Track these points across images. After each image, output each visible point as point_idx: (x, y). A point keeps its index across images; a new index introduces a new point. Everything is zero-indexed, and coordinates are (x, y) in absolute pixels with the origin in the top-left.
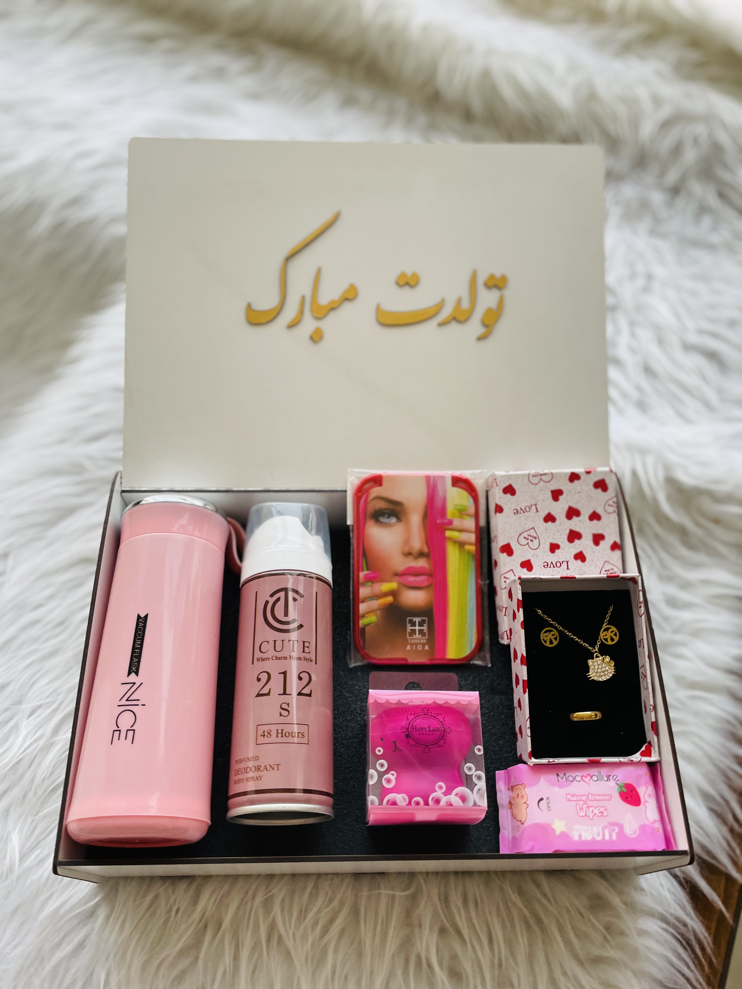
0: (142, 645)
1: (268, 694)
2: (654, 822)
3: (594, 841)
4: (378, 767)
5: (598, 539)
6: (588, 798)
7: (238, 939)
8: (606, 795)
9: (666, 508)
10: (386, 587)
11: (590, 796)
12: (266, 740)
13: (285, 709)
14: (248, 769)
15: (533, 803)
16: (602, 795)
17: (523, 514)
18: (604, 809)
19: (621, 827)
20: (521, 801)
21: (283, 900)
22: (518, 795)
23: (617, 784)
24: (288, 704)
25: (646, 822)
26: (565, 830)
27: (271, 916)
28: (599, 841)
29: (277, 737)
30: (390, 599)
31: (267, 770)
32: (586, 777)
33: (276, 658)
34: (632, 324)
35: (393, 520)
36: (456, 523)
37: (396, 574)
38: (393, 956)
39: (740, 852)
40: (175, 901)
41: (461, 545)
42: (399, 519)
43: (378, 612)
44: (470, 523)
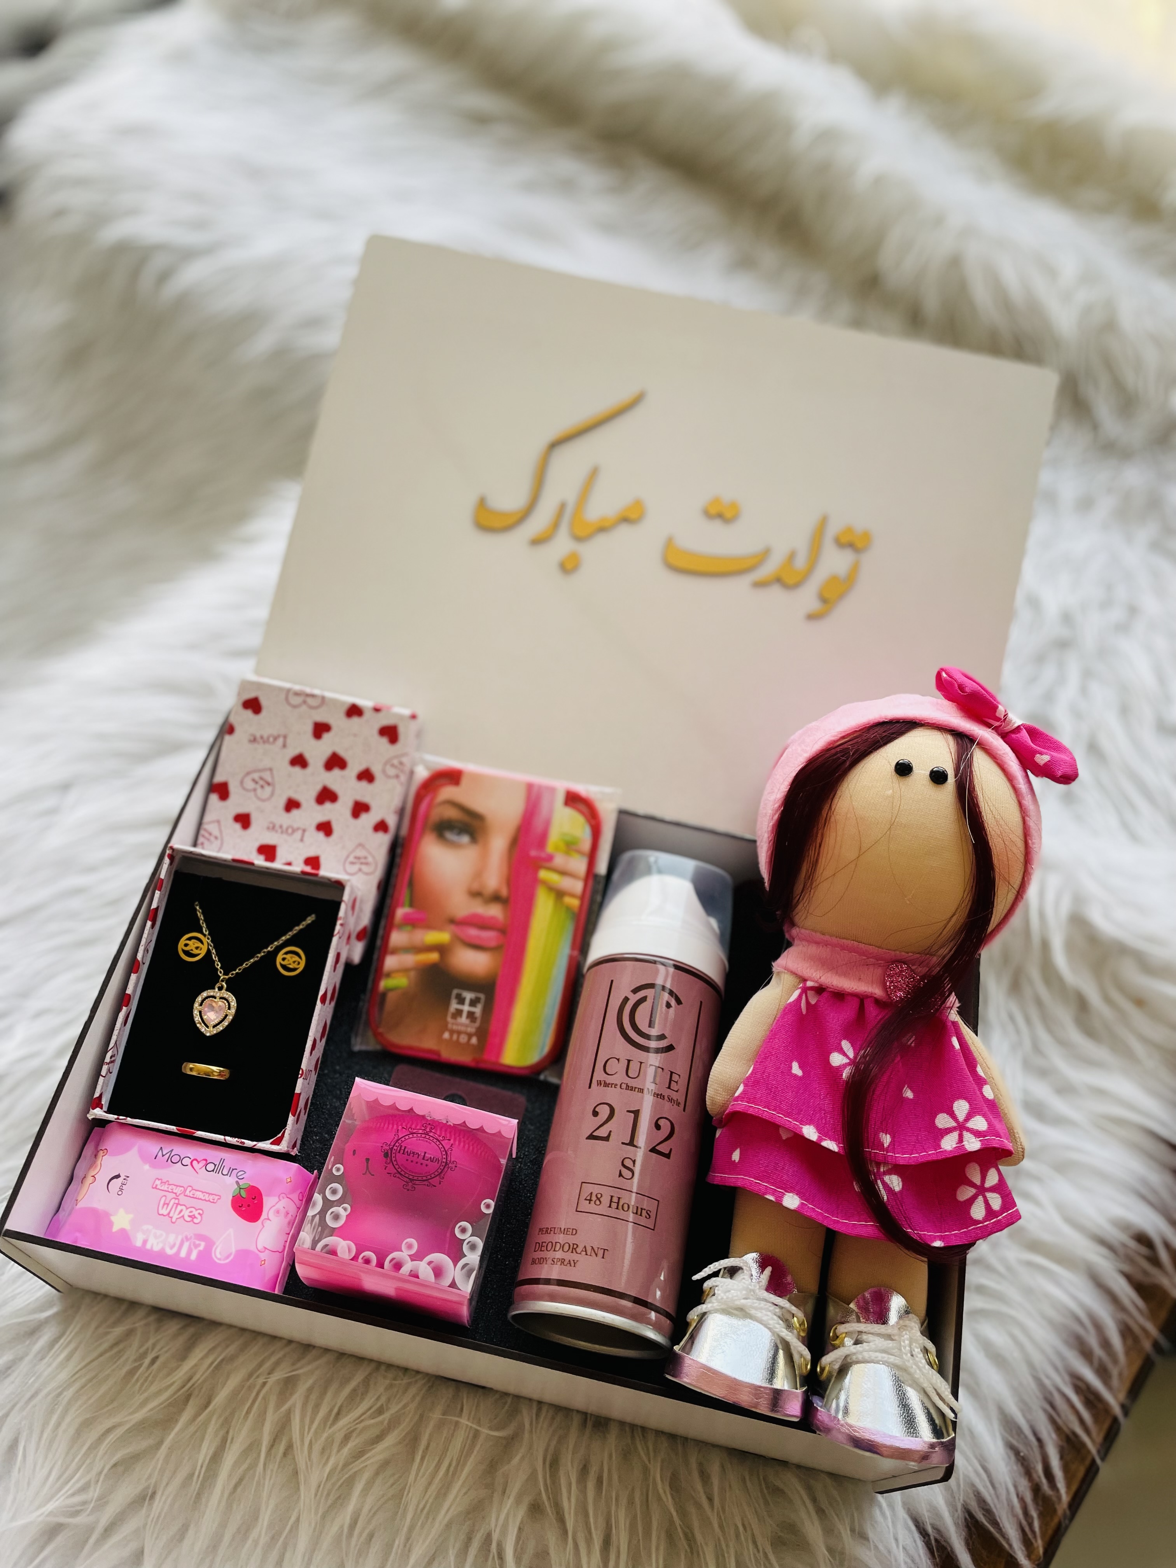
7: (227, 1432)
9: (1060, 959)
10: (433, 937)
21: (310, 1390)
27: (288, 1405)
30: (434, 957)
34: (1087, 674)
35: (465, 839)
36: (559, 861)
37: (452, 921)
38: (449, 1526)
39: (1041, 1527)
40: (154, 1346)
41: (559, 894)
42: (474, 839)
43: (412, 974)
44: (580, 865)
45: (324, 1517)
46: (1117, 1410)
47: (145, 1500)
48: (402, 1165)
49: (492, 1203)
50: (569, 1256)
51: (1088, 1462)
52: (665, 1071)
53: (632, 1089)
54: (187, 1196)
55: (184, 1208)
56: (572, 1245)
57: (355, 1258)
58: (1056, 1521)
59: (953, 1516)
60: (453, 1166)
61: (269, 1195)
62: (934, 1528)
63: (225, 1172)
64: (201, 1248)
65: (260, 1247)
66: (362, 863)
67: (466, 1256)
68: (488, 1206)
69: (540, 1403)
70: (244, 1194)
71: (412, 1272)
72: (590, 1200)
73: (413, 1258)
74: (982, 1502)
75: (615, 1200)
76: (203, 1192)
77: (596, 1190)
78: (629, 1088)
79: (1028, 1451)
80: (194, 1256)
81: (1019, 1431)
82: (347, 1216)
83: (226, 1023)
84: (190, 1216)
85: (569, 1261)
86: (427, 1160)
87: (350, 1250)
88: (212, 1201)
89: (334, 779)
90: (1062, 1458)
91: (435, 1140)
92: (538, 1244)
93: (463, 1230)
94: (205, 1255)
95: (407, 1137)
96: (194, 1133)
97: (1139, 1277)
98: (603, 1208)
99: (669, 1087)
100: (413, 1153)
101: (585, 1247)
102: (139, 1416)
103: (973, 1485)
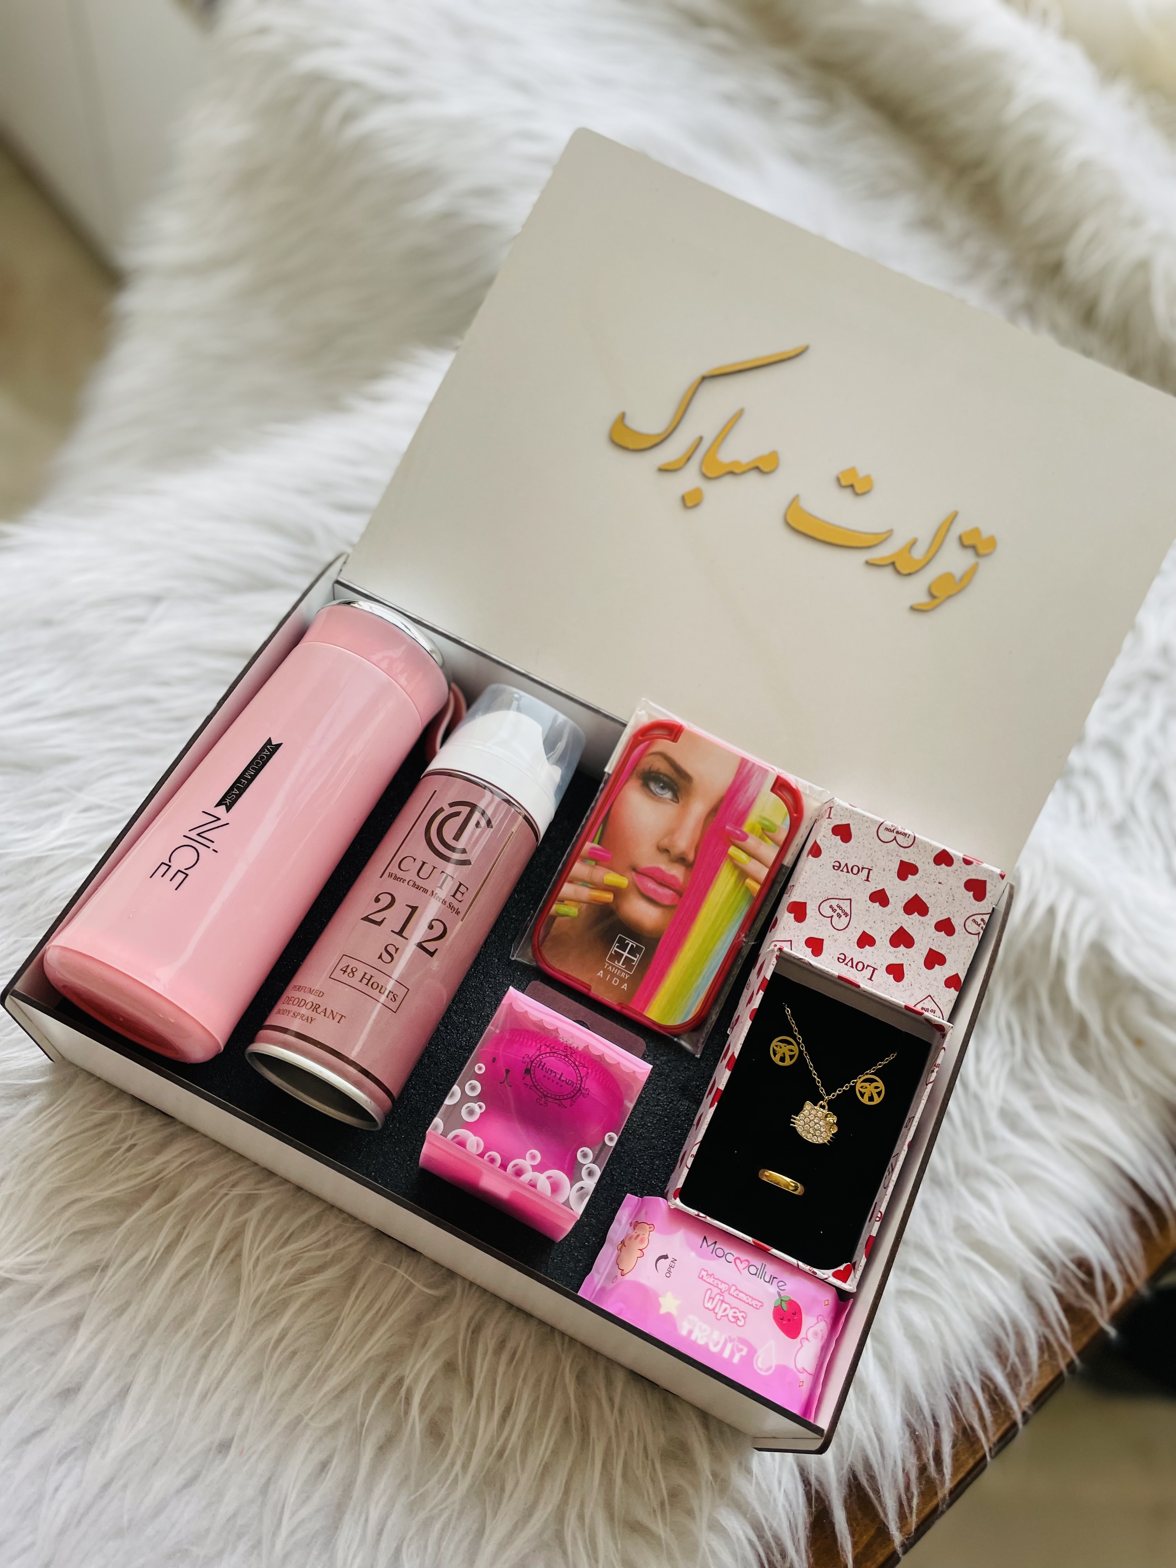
0: (253, 777)
1: (379, 923)
2: (802, 1371)
3: (706, 1347)
4: (467, 1088)
5: (934, 959)
6: (730, 1289)
7: (184, 1228)
8: (756, 1300)
9: (1072, 983)
10: (613, 878)
11: (733, 1288)
12: (345, 978)
13: (390, 954)
14: (303, 1002)
15: (651, 1255)
16: (750, 1297)
17: (845, 873)
18: (743, 1316)
19: (752, 1352)
20: (637, 1245)
21: (268, 1210)
22: (638, 1236)
23: (779, 1294)
24: (397, 949)
25: (792, 1366)
26: (674, 1312)
27: (244, 1218)
28: (713, 1354)
29: (361, 981)
30: (609, 897)
31: (325, 1016)
32: (741, 1262)
33: (414, 884)
35: (668, 795)
36: (751, 842)
37: (634, 869)
38: (368, 1362)
39: (918, 1504)
40: (133, 1135)
42: (676, 798)
43: (585, 906)
44: (770, 852)
45: (256, 1324)
46: (1018, 1417)
47: (97, 1270)
51: (978, 1456)
58: (934, 1502)
59: (837, 1473)
62: (818, 1479)
74: (868, 1466)
79: (923, 1432)
81: (920, 1411)
90: (954, 1446)
97: (1072, 1300)
102: (108, 1194)
103: (863, 1450)
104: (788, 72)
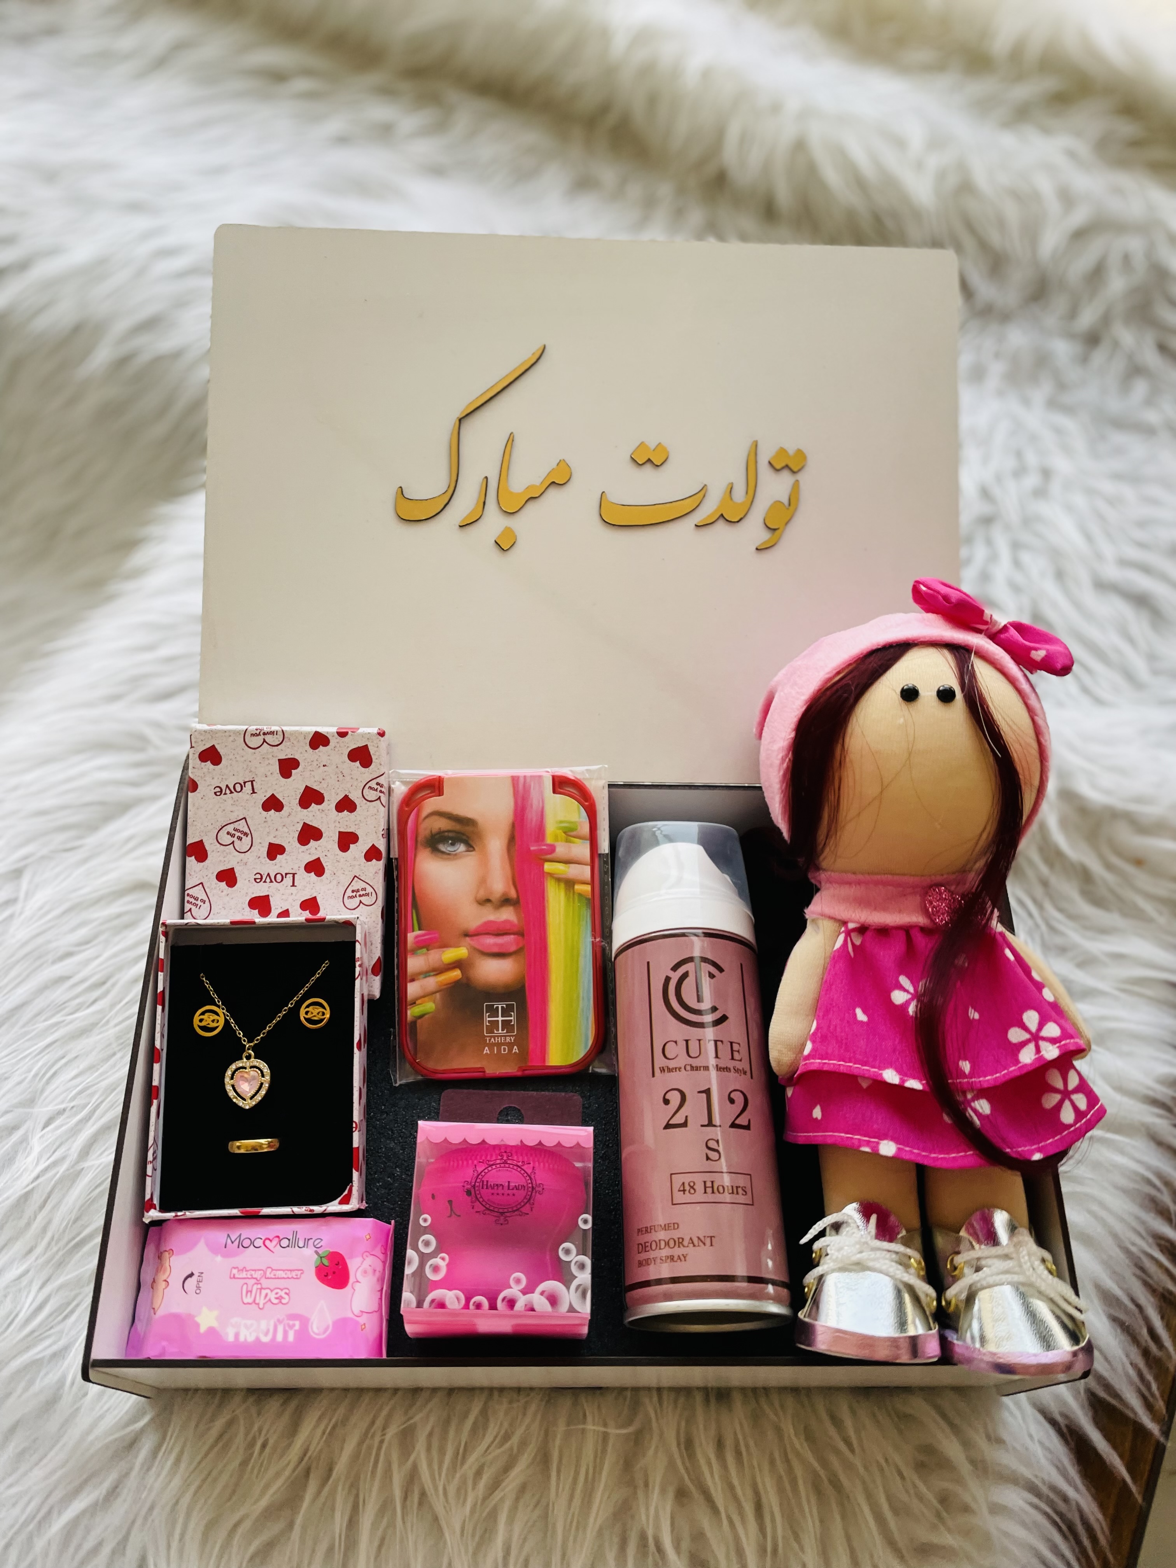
7: (357, 1496)
10: (451, 954)
21: (430, 1434)
27: (412, 1458)
30: (456, 974)
34: (1016, 546)
35: (461, 848)
36: (561, 850)
37: (467, 935)
38: (600, 1533)
39: (1158, 1389)
40: (260, 1430)
41: (569, 883)
42: (470, 847)
43: (438, 995)
44: (582, 850)
45: (475, 1554)
48: (488, 1200)
49: (589, 1217)
50: (677, 1251)
52: (724, 1042)
53: (697, 1069)
54: (268, 1278)
55: (268, 1291)
56: (677, 1240)
57: (466, 1306)
60: (540, 1189)
61: (351, 1257)
62: (1063, 1415)
63: (301, 1244)
64: (297, 1327)
65: (356, 1312)
66: (360, 896)
67: (576, 1277)
68: (585, 1222)
69: (659, 1390)
70: (326, 1262)
71: (528, 1307)
72: (684, 1191)
73: (524, 1292)
75: (709, 1184)
76: (283, 1270)
77: (687, 1179)
78: (694, 1068)
79: (1130, 1319)
80: (291, 1337)
81: (1118, 1300)
82: (448, 1265)
83: (263, 1092)
84: (277, 1298)
85: (679, 1256)
86: (513, 1189)
87: (458, 1299)
88: (295, 1277)
89: (314, 815)
90: (1162, 1318)
91: (515, 1168)
92: (640, 1246)
93: (567, 1252)
94: (303, 1333)
95: (486, 1171)
96: (259, 1212)
98: (699, 1196)
99: (733, 1058)
100: (497, 1185)
101: (691, 1239)
102: (264, 1503)
104: (386, 92)
